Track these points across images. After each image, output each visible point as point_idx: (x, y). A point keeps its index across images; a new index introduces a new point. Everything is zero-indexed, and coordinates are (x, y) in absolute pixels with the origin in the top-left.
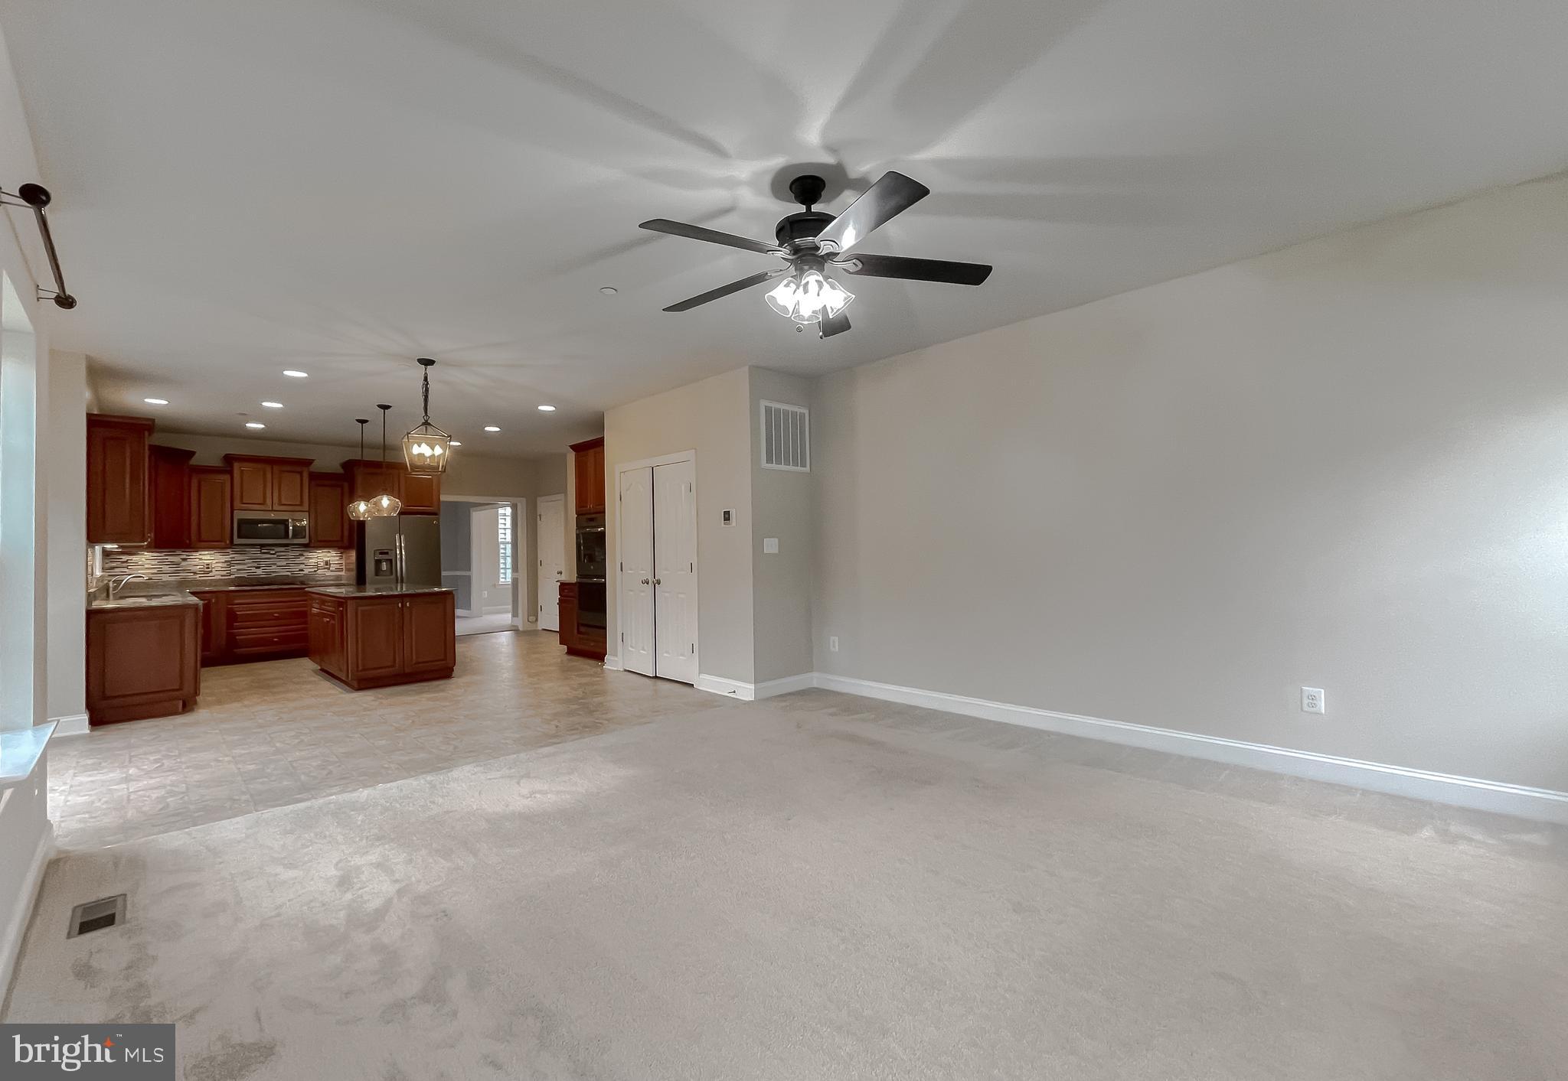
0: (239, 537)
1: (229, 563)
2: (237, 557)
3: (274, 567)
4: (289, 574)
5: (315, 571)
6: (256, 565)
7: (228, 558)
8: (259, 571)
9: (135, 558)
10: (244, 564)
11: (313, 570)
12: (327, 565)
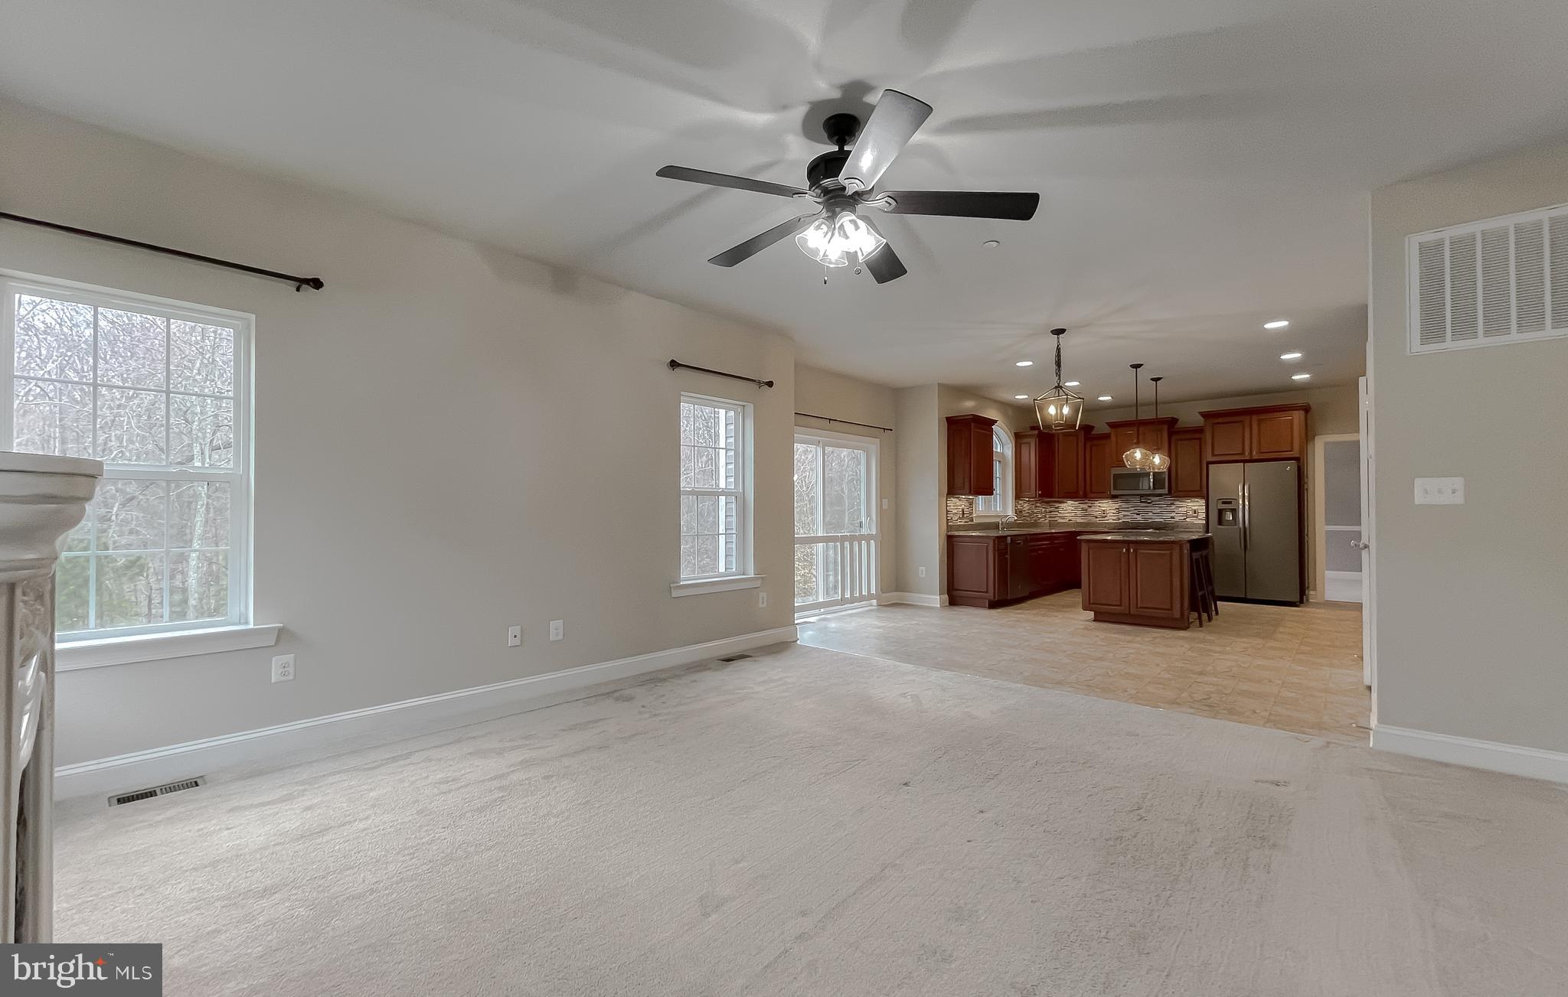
0: (1114, 489)
1: (1119, 510)
2: (1124, 505)
3: (1150, 514)
4: (1162, 520)
5: (1185, 519)
6: (1136, 512)
7: (1117, 506)
8: (1139, 518)
9: (1062, 505)
10: (1129, 511)
11: (1183, 518)
12: (1195, 513)
